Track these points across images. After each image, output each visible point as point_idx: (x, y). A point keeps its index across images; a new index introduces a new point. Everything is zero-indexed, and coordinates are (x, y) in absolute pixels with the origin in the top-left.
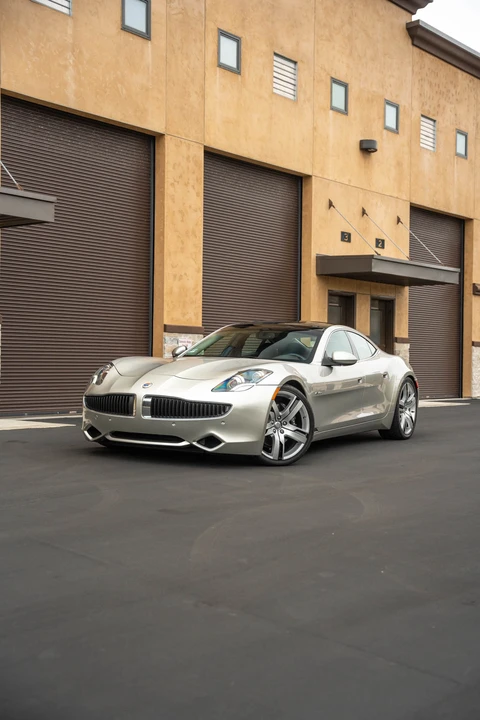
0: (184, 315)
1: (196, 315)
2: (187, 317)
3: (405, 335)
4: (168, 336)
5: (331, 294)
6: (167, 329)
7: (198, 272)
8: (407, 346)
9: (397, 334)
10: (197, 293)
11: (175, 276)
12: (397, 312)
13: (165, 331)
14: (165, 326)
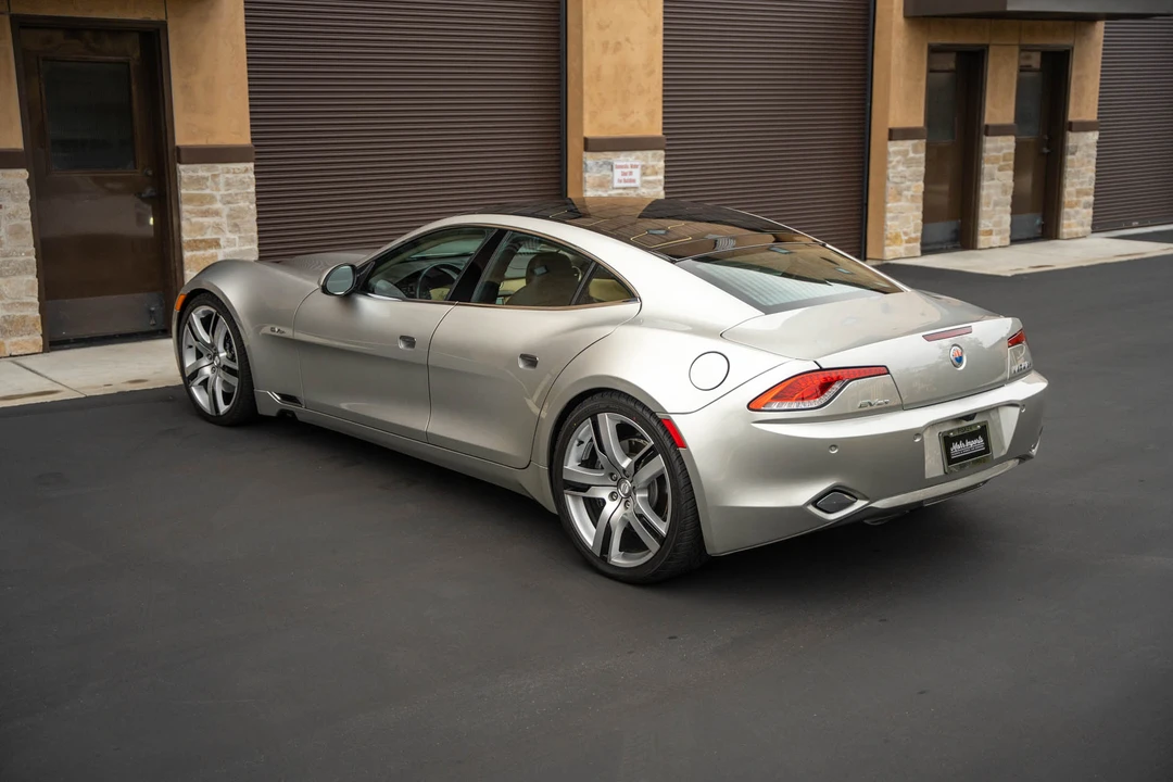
0: (625, 116)
1: (651, 114)
2: (632, 120)
3: (1091, 115)
4: (590, 159)
5: (933, 50)
6: (590, 145)
7: (654, 31)
8: (1093, 136)
9: (1073, 115)
10: (652, 72)
11: (605, 45)
12: (1074, 74)
13: (586, 149)
14: (586, 140)
